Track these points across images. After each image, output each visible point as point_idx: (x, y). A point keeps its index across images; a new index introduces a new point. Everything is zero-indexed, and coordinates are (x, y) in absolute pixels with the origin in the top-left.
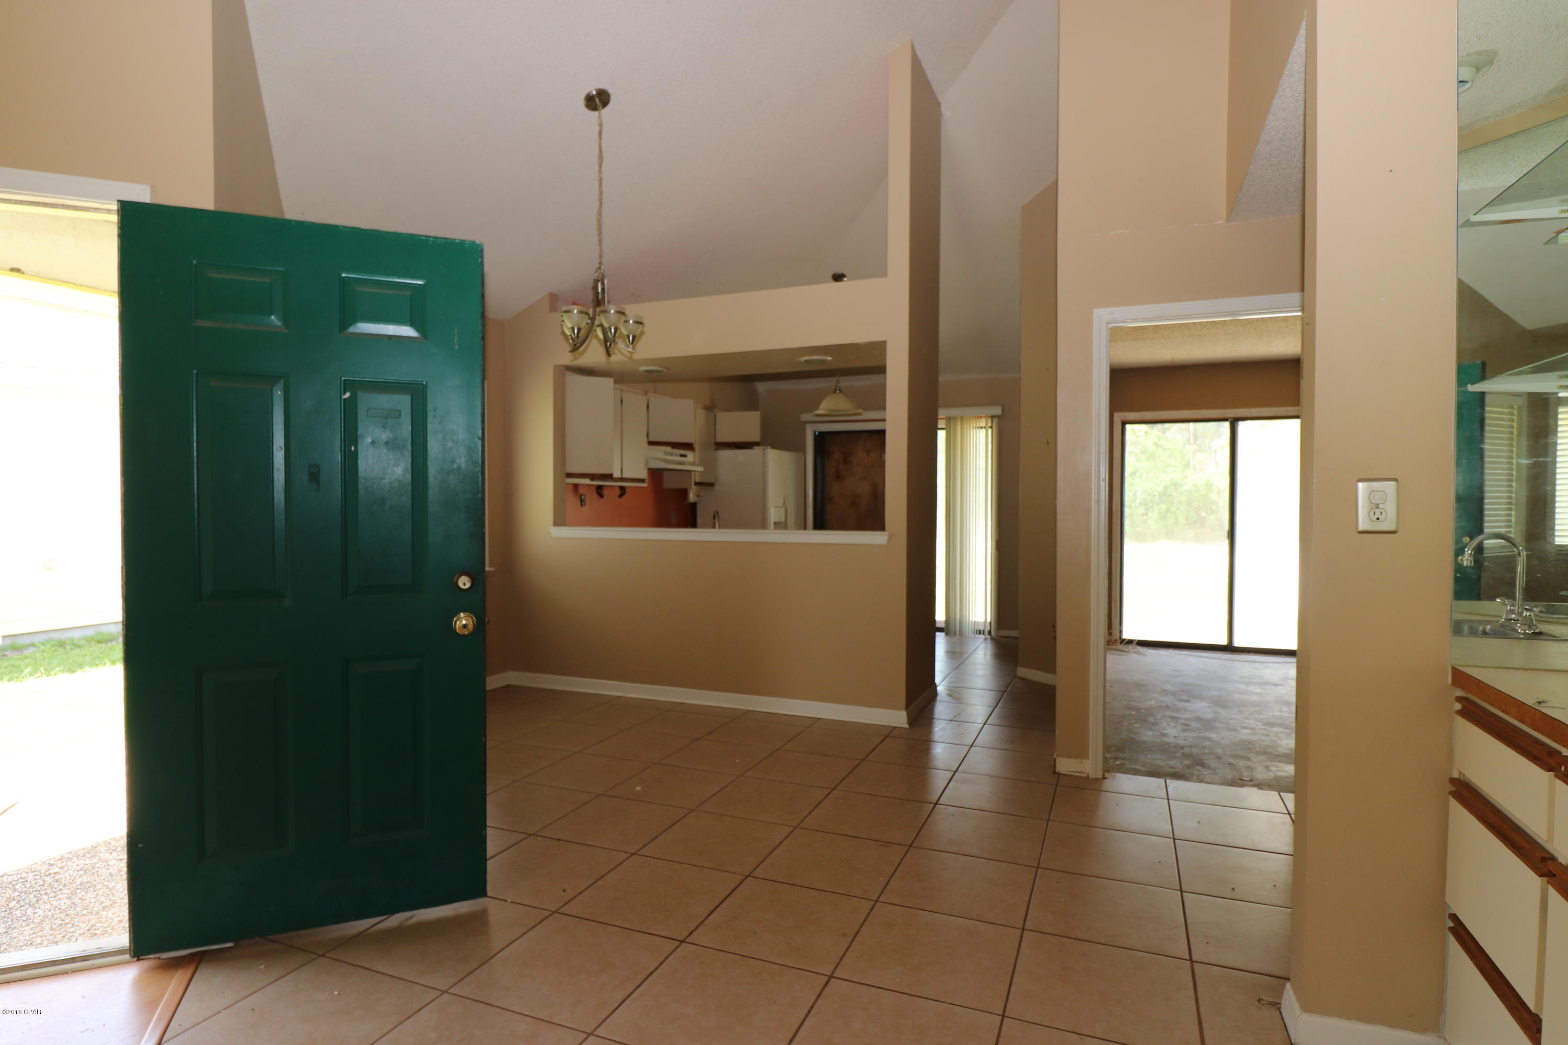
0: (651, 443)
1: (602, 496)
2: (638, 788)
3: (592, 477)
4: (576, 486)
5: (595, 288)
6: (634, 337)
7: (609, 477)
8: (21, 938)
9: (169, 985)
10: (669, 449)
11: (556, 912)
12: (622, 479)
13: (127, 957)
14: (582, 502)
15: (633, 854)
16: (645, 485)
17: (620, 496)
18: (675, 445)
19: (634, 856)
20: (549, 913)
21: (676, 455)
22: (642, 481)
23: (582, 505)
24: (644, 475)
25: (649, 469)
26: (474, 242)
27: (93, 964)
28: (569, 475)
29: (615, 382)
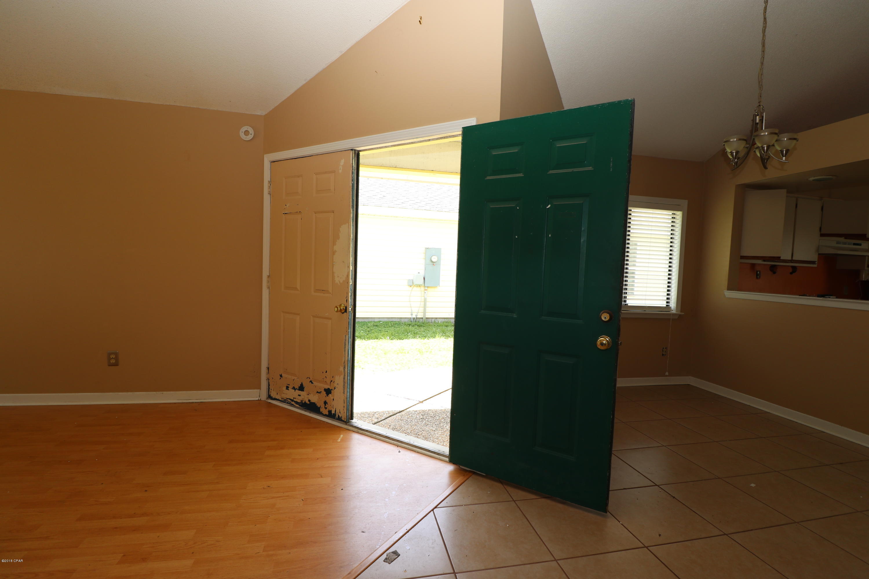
0: (822, 235)
1: (774, 273)
2: (753, 485)
3: (764, 259)
4: (753, 266)
5: (754, 120)
6: (787, 151)
7: (778, 259)
8: (437, 435)
9: (456, 481)
10: (842, 239)
11: (647, 547)
12: (792, 261)
13: (447, 459)
14: (758, 276)
15: (725, 534)
16: (815, 266)
17: (791, 273)
18: (847, 236)
19: (726, 536)
20: (642, 545)
21: (849, 244)
22: (813, 262)
23: (757, 278)
24: (814, 257)
25: (819, 254)
26: (627, 100)
27: (440, 458)
28: (743, 257)
29: (788, 192)
